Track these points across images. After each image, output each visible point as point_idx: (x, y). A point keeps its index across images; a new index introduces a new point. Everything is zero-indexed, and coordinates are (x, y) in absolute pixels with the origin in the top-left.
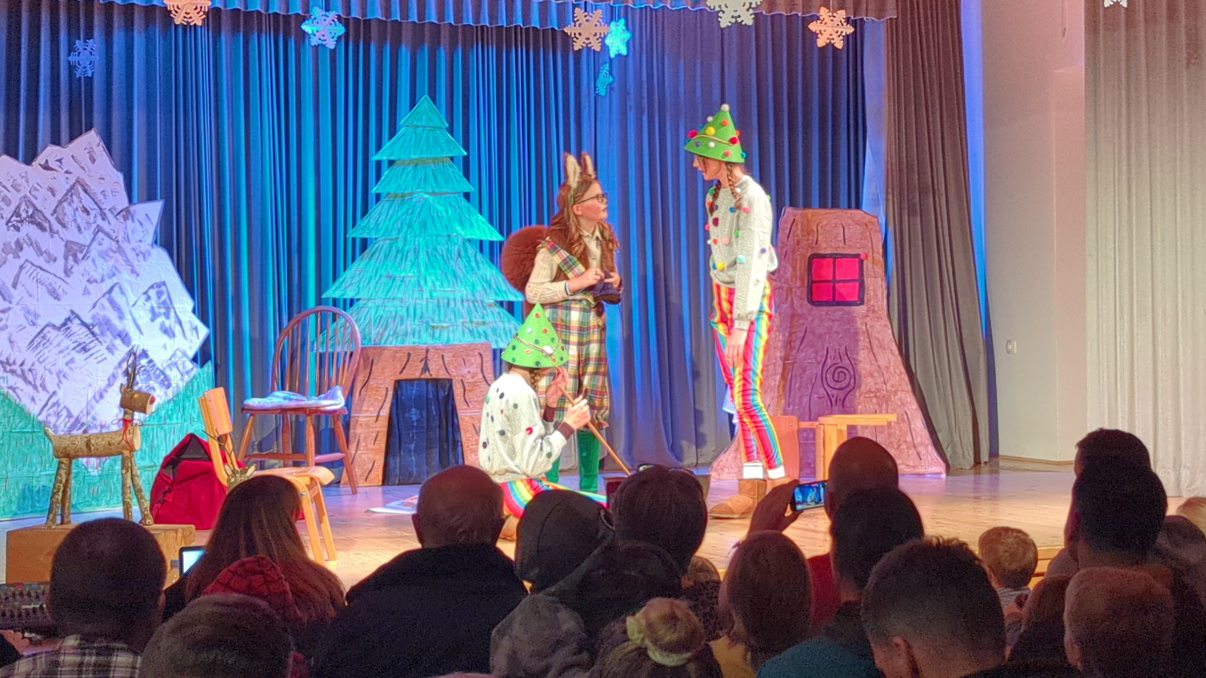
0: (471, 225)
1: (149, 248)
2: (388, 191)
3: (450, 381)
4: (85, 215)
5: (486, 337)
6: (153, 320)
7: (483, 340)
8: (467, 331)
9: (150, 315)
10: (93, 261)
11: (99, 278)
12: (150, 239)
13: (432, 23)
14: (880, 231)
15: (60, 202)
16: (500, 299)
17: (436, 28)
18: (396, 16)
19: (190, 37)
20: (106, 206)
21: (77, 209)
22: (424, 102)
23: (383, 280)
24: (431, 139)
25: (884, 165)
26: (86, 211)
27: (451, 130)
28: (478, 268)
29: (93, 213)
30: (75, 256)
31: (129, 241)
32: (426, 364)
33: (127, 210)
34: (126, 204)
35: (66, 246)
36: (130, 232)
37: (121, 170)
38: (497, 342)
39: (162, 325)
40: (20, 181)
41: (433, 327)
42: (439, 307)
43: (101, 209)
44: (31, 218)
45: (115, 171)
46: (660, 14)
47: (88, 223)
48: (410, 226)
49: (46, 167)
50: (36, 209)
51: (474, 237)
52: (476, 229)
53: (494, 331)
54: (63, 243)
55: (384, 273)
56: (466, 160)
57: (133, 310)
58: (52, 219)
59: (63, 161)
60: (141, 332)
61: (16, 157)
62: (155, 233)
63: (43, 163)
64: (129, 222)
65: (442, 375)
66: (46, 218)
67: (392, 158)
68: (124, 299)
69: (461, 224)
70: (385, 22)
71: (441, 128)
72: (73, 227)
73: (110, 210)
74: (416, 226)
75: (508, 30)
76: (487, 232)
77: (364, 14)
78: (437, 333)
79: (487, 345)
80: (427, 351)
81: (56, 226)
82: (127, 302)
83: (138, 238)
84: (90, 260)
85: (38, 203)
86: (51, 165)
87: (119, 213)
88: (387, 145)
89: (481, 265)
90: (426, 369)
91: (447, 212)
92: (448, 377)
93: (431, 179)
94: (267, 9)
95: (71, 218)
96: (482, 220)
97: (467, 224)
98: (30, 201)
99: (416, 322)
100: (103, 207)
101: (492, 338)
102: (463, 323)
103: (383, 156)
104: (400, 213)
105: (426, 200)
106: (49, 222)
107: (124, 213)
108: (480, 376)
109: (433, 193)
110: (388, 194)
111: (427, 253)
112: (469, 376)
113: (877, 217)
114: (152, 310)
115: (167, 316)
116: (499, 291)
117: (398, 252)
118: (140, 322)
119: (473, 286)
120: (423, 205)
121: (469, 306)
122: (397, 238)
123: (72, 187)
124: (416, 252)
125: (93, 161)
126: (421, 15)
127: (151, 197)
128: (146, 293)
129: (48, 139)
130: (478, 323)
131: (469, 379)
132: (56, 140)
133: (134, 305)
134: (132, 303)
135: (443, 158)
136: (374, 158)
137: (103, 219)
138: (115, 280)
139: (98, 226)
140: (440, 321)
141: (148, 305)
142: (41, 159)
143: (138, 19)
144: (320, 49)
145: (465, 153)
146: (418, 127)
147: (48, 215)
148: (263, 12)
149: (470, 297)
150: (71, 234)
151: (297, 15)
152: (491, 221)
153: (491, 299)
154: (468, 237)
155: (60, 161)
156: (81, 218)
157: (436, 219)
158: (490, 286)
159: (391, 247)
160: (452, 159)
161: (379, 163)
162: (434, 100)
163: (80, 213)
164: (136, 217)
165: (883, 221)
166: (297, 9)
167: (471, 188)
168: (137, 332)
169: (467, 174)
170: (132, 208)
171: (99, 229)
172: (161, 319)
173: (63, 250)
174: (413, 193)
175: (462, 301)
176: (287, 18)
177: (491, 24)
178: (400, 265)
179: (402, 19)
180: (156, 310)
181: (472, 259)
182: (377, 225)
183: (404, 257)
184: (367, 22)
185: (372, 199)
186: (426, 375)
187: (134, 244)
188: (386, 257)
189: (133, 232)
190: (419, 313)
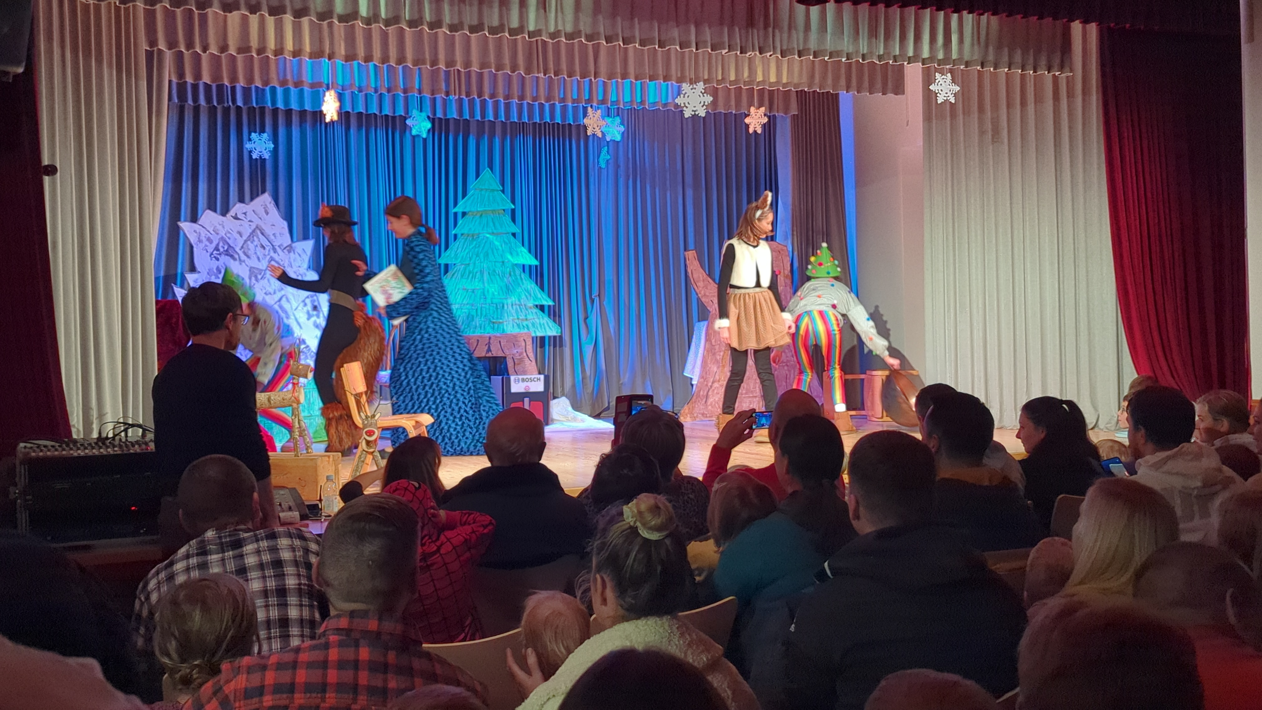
0: (518, 255)
1: (305, 271)
2: (462, 232)
3: (505, 358)
4: (262, 250)
5: (528, 328)
6: (308, 319)
7: (526, 331)
8: (515, 325)
9: (306, 316)
10: (268, 280)
11: (272, 292)
12: (305, 265)
13: (490, 121)
14: (789, 255)
15: (246, 241)
16: (537, 303)
17: (492, 124)
18: (467, 116)
19: (330, 130)
20: (276, 244)
21: (257, 246)
22: (486, 173)
23: (461, 291)
24: (491, 198)
25: (790, 211)
26: (263, 247)
27: (503, 191)
28: (523, 284)
29: (267, 248)
30: (256, 277)
31: (292, 267)
32: (489, 347)
33: (290, 246)
34: (289, 242)
35: (250, 271)
36: (292, 261)
37: (285, 219)
38: (535, 332)
39: (315, 323)
40: (220, 227)
41: (494, 323)
42: (497, 308)
43: (273, 245)
44: (227, 253)
45: (282, 220)
46: (641, 112)
47: (264, 255)
48: (477, 255)
49: (236, 218)
50: (229, 246)
51: (519, 262)
52: (521, 257)
53: (533, 325)
54: (248, 269)
55: (461, 286)
56: (513, 211)
57: (295, 312)
58: (240, 252)
59: (247, 214)
60: (301, 327)
61: (215, 211)
62: (309, 261)
63: (234, 215)
64: (292, 254)
65: (500, 354)
66: (236, 252)
67: (465, 210)
68: (289, 306)
69: (511, 254)
70: (459, 120)
71: (498, 191)
72: (254, 257)
73: (279, 246)
74: (482, 256)
75: (540, 124)
76: (528, 259)
77: (445, 114)
78: (496, 326)
79: (528, 334)
80: (490, 338)
81: (243, 257)
82: (291, 307)
83: (297, 265)
84: (266, 280)
85: (230, 242)
86: (239, 216)
87: (285, 248)
88: (461, 203)
89: (524, 281)
90: (489, 350)
91: (502, 246)
92: (503, 355)
93: (491, 224)
94: (381, 111)
95: (253, 252)
96: (525, 250)
97: (514, 253)
98: (226, 241)
99: (482, 319)
100: (274, 244)
101: (532, 329)
102: (513, 320)
103: (459, 209)
104: (471, 247)
105: (487, 238)
106: (238, 254)
107: (288, 248)
108: (525, 354)
109: (493, 234)
110: (462, 235)
111: (489, 273)
112: (517, 355)
113: (786, 246)
114: (308, 312)
115: (318, 316)
116: (536, 298)
117: (470, 273)
118: (301, 320)
119: (519, 296)
120: (486, 242)
121: (516, 309)
122: (469, 264)
123: (254, 231)
124: (482, 272)
125: (267, 213)
126: (483, 115)
127: (306, 238)
128: (304, 301)
129: (236, 199)
130: (522, 320)
131: (517, 357)
132: (241, 200)
133: (296, 309)
134: (294, 308)
135: (498, 210)
136: (452, 210)
137: (275, 252)
138: (283, 293)
139: (271, 257)
140: (497, 318)
141: (305, 309)
142: (232, 213)
143: (295, 119)
144: (416, 139)
145: (513, 207)
146: (482, 190)
147: (237, 249)
148: (378, 113)
149: (517, 302)
150: (253, 263)
151: (401, 116)
152: (530, 251)
153: (530, 304)
154: (516, 262)
155: (245, 214)
156: (260, 251)
157: (495, 251)
158: (530, 295)
159: (465, 269)
160: (504, 210)
161: (456, 214)
162: (491, 169)
163: (259, 249)
164: (296, 250)
165: (790, 249)
166: (400, 112)
167: (518, 230)
168: (298, 327)
169: (513, 219)
170: (294, 245)
171: (272, 259)
172: (313, 319)
173: (248, 273)
174: (479, 234)
175: (512, 305)
176: (394, 118)
177: (529, 121)
178: (471, 281)
179: (470, 117)
180: (311, 312)
181: (519, 277)
182: (456, 255)
183: (474, 277)
184: (447, 120)
185: (451, 238)
186: (490, 355)
187: (295, 269)
188: (462, 276)
189: (294, 260)
190: (484, 313)
